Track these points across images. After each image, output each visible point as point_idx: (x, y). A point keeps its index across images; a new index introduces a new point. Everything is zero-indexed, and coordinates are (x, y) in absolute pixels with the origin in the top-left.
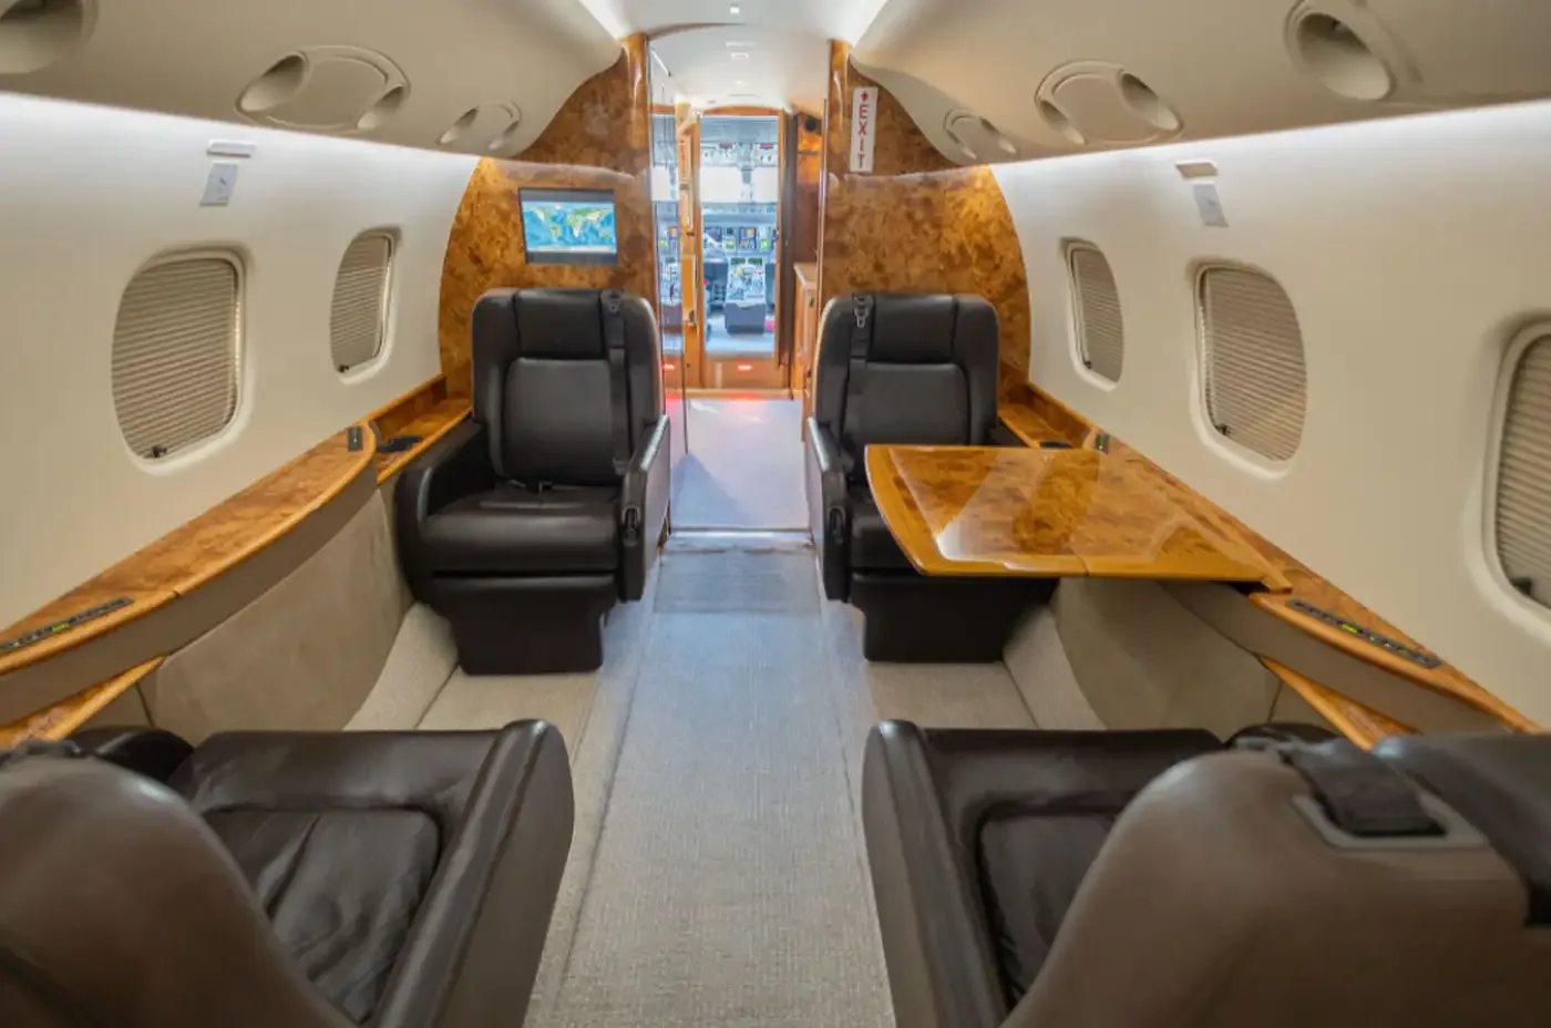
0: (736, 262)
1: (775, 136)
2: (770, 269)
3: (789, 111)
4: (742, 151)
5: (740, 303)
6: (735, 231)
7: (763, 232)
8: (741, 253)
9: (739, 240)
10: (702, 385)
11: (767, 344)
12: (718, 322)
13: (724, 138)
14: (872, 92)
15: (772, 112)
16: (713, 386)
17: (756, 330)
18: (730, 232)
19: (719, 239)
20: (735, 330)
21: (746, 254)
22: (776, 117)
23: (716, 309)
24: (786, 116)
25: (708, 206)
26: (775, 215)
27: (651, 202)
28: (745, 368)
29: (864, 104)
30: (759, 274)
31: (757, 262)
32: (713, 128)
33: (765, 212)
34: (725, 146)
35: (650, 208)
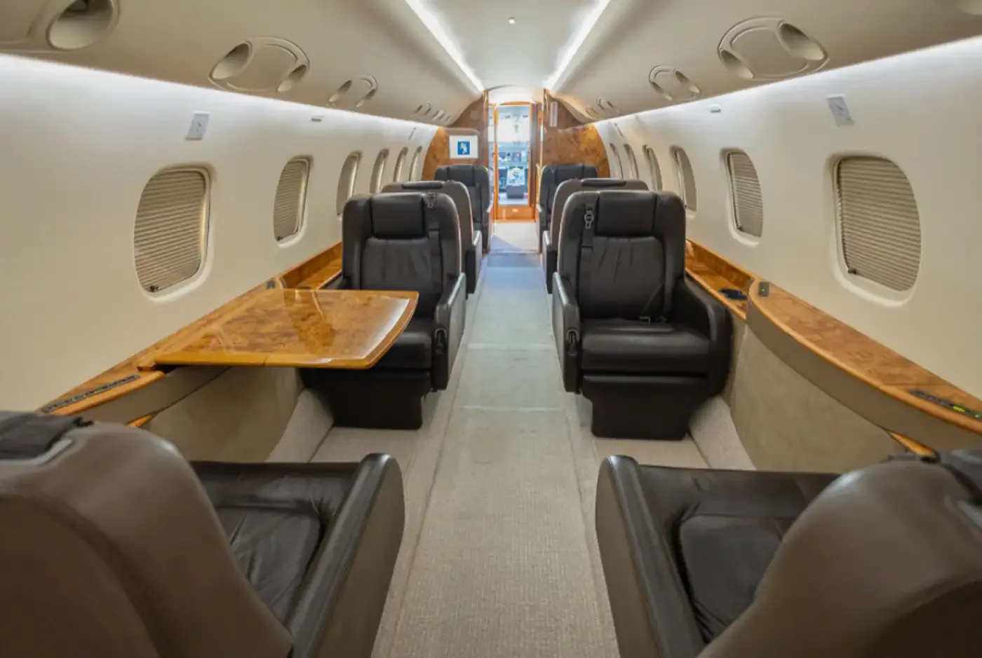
0: (511, 168)
1: (528, 112)
2: (526, 170)
3: (534, 103)
4: (515, 119)
5: (514, 185)
6: (511, 154)
7: (524, 154)
8: (513, 164)
9: (513, 159)
10: (497, 219)
11: (525, 202)
12: (503, 195)
13: (507, 114)
14: (556, 103)
15: (528, 103)
16: (501, 218)
17: (521, 197)
18: (509, 155)
19: (503, 158)
20: (510, 197)
21: (517, 164)
22: (530, 106)
23: (502, 191)
24: (533, 105)
25: (501, 143)
26: (528, 146)
27: (487, 141)
28: (515, 210)
29: (554, 108)
30: (522, 173)
31: (521, 168)
32: (502, 110)
33: (524, 145)
34: (508, 117)
35: (487, 143)
